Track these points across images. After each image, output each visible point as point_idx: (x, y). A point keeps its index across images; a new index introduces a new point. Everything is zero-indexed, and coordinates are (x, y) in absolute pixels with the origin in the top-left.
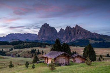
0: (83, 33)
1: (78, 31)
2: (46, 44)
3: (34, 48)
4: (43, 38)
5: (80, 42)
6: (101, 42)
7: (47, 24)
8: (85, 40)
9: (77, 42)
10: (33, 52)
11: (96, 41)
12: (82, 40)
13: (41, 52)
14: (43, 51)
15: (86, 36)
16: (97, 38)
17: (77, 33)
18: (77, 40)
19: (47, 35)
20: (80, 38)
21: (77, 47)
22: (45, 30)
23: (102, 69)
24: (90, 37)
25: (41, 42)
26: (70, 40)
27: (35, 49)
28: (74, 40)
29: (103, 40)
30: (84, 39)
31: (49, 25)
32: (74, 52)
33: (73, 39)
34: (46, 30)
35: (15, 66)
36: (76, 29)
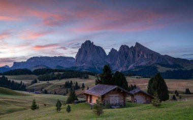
0: (147, 55)
1: (139, 52)
2: (89, 73)
3: (69, 80)
4: (84, 64)
5: (143, 69)
6: (176, 69)
7: (89, 41)
8: (151, 66)
9: (137, 70)
10: (68, 85)
11: (168, 69)
12: (146, 67)
13: (81, 86)
14: (83, 84)
15: (153, 60)
16: (171, 63)
17: (139, 56)
18: (138, 67)
19: (90, 59)
20: (143, 64)
21: (137, 78)
22: (86, 52)
23: (178, 113)
24: (159, 62)
25: (81, 69)
26: (127, 67)
27: (71, 81)
28: (134, 66)
29: (179, 66)
30: (149, 65)
31: (93, 43)
32: (133, 85)
33: (132, 65)
34: (88, 52)
35: (40, 107)
36: (137, 49)
